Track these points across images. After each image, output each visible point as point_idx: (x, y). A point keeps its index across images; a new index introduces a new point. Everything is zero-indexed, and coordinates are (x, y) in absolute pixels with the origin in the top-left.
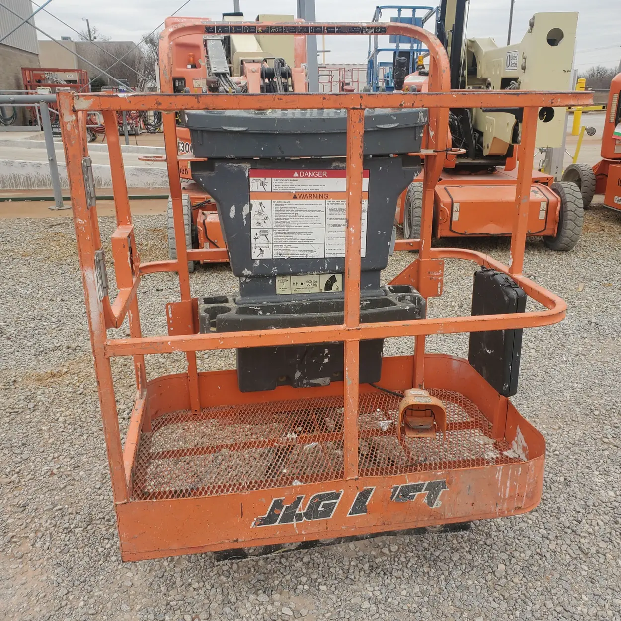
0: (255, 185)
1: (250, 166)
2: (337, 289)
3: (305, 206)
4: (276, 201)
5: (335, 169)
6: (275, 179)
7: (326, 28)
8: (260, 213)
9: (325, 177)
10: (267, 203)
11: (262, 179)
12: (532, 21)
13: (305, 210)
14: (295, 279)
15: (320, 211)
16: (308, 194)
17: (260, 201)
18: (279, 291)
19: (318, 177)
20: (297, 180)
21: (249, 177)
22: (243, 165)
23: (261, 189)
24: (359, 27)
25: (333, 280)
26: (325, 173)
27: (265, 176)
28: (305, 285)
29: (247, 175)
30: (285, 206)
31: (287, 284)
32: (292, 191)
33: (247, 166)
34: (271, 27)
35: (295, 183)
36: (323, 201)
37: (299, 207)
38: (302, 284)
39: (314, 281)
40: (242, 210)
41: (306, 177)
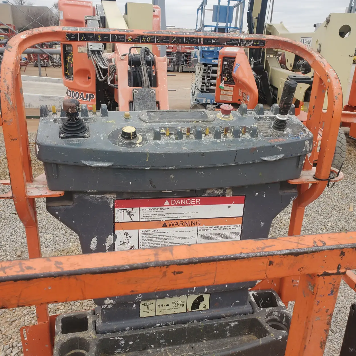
0: (120, 215)
1: (115, 196)
2: (204, 307)
3: (175, 234)
4: (144, 230)
5: (209, 196)
6: (144, 208)
7: (202, 40)
8: (125, 243)
9: (198, 204)
10: (133, 233)
11: (129, 209)
12: (328, 19)
13: (176, 238)
14: (160, 302)
15: (191, 238)
16: (179, 222)
17: (126, 231)
18: (143, 314)
19: (191, 205)
20: (167, 209)
21: (114, 207)
22: (107, 196)
23: (127, 219)
24: (237, 40)
25: (201, 299)
26: (198, 200)
27: (133, 206)
28: (171, 306)
29: (112, 206)
30: (153, 234)
31: (153, 307)
32: (161, 219)
33: (111, 198)
34: (143, 36)
35: (165, 211)
36: (195, 228)
37: (168, 235)
38: (168, 305)
39: (181, 302)
40: (105, 241)
41: (178, 205)
